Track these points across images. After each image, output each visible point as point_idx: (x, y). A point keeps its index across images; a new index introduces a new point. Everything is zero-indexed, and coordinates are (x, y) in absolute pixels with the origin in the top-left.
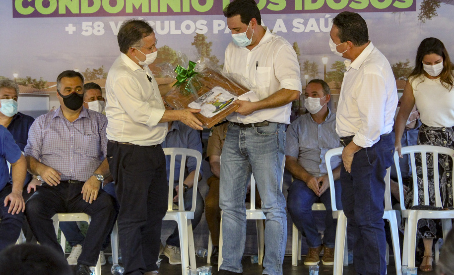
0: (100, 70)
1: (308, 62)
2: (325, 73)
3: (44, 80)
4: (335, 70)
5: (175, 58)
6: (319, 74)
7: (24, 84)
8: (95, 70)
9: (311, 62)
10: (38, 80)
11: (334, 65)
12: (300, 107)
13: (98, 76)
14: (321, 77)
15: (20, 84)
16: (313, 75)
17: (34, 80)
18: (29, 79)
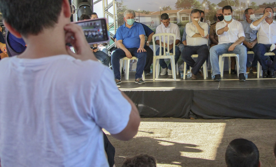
0: (169, 7)
1: (242, 2)
2: (248, 6)
3: (149, 11)
4: (252, 5)
5: (195, 2)
6: (246, 7)
7: (142, 13)
8: (167, 7)
9: (243, 2)
10: (147, 11)
11: (251, 3)
12: (240, 18)
13: (168, 9)
14: (247, 8)
15: (141, 13)
16: (244, 7)
17: (146, 11)
18: (144, 11)
